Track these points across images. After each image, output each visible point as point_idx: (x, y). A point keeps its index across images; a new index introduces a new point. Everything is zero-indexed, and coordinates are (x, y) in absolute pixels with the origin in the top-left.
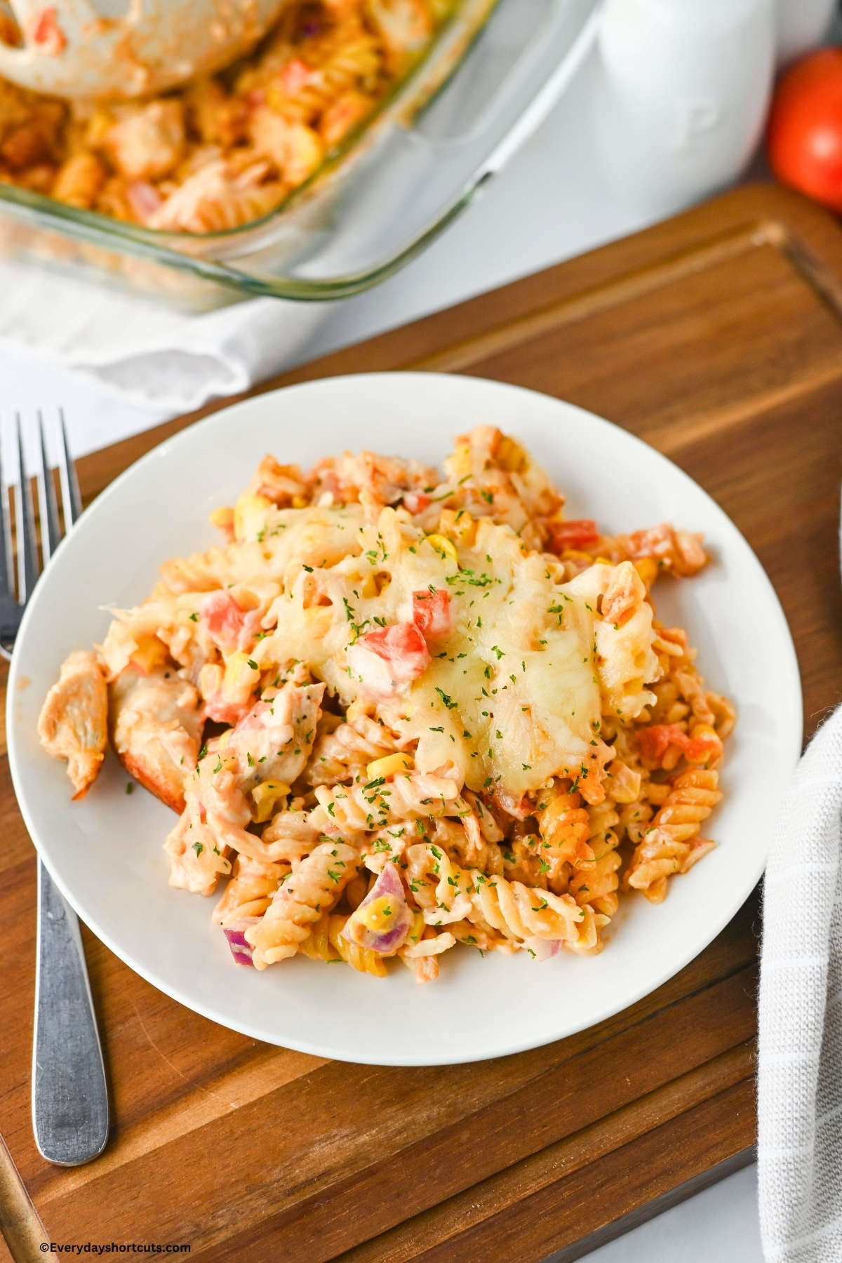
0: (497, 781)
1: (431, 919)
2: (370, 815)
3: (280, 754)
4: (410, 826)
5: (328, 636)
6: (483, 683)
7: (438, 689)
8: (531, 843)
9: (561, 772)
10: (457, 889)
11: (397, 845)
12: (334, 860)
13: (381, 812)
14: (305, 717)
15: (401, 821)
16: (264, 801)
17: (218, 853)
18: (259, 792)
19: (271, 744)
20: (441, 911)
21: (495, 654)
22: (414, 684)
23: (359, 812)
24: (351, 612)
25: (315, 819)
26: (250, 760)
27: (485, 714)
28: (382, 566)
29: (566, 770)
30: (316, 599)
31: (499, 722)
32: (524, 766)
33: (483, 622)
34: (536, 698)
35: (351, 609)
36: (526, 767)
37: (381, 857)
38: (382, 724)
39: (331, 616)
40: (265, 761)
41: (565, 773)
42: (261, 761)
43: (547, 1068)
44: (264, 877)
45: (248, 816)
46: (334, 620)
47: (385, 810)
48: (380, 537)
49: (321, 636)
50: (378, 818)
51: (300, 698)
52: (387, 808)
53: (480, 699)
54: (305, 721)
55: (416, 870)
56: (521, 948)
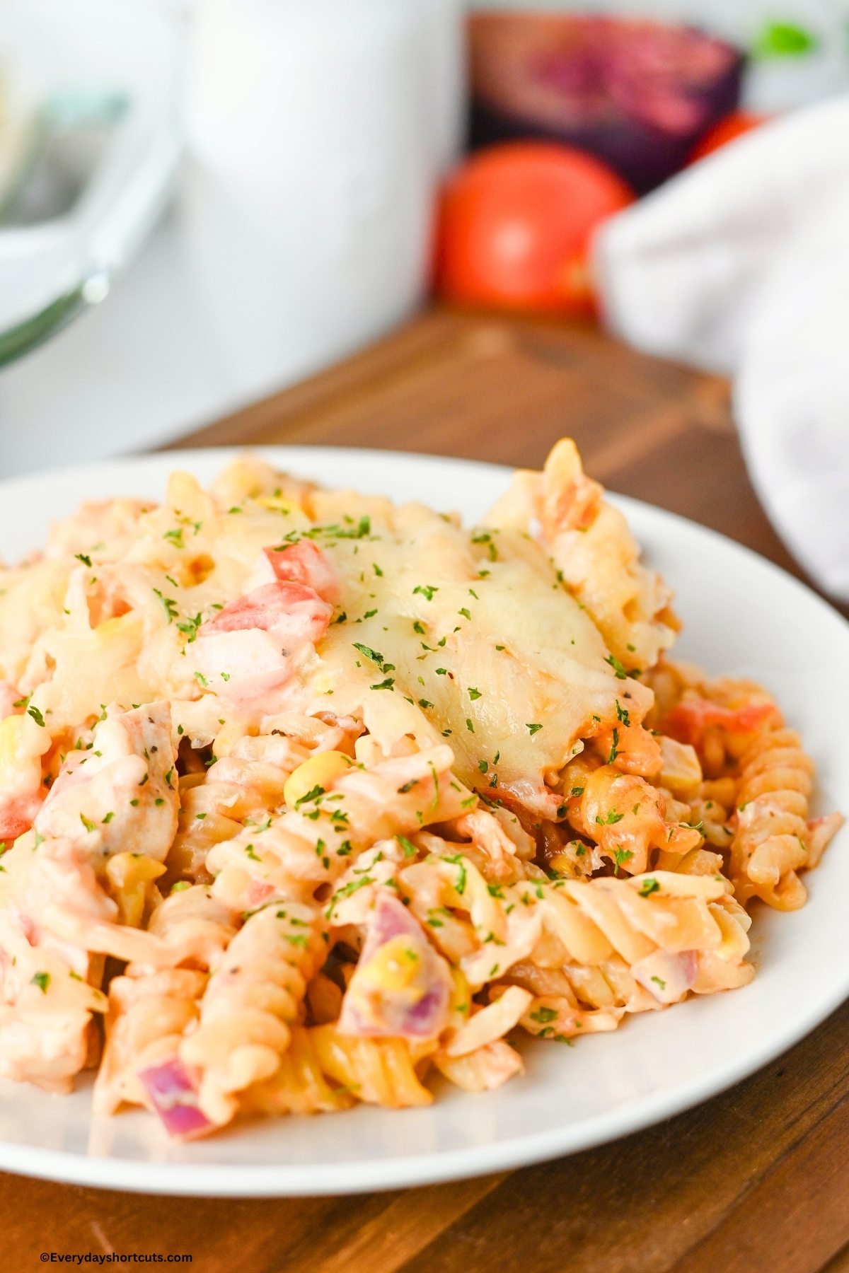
0: (495, 763)
1: (477, 972)
2: (320, 842)
3: (134, 803)
4: (389, 847)
5: (144, 659)
6: (419, 638)
7: (358, 646)
8: (579, 853)
9: (588, 726)
10: (505, 905)
11: (383, 872)
12: (285, 923)
13: (338, 829)
14: (154, 749)
15: (369, 845)
16: (131, 882)
17: (79, 978)
18: (118, 868)
19: (117, 790)
20: (490, 948)
21: (421, 597)
22: (320, 645)
23: (298, 842)
24: (172, 607)
25: (225, 892)
26: (85, 823)
27: (439, 672)
28: (196, 546)
29: (595, 717)
30: (107, 608)
31: (465, 680)
32: (531, 726)
33: (382, 568)
34: (508, 630)
35: (170, 603)
36: (534, 728)
37: (364, 894)
38: (283, 734)
39: (140, 624)
40: (113, 820)
41: (594, 722)
42: (106, 821)
43: (746, 1184)
44: (170, 995)
45: (112, 906)
46: (148, 626)
47: (341, 824)
48: (178, 513)
49: (131, 662)
50: (334, 843)
51: (137, 723)
52: (343, 818)
53: (422, 658)
54: (158, 754)
55: (426, 897)
56: (627, 1015)
